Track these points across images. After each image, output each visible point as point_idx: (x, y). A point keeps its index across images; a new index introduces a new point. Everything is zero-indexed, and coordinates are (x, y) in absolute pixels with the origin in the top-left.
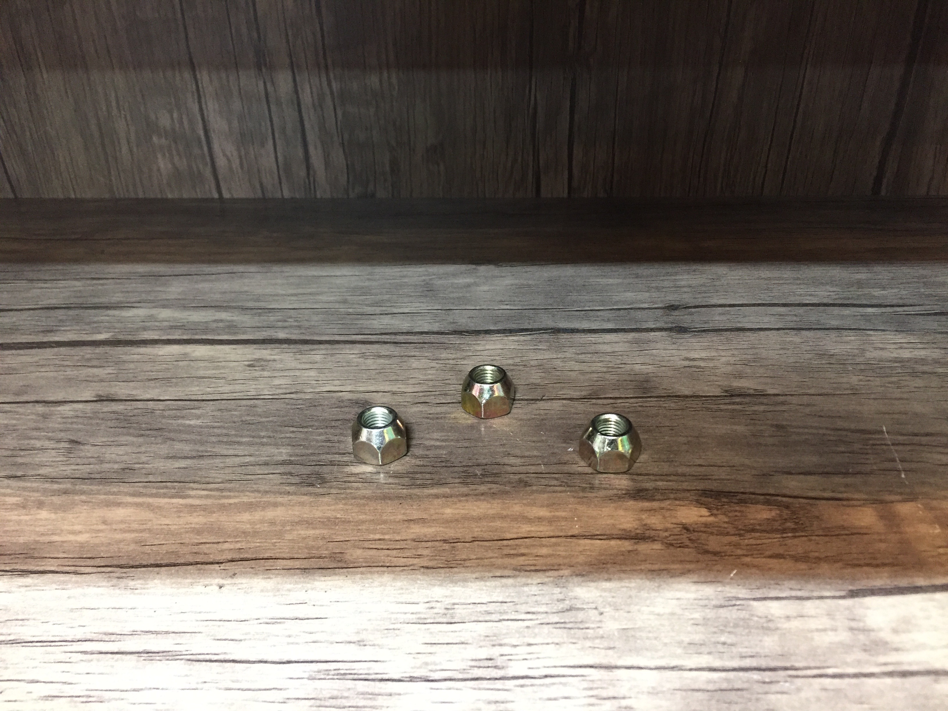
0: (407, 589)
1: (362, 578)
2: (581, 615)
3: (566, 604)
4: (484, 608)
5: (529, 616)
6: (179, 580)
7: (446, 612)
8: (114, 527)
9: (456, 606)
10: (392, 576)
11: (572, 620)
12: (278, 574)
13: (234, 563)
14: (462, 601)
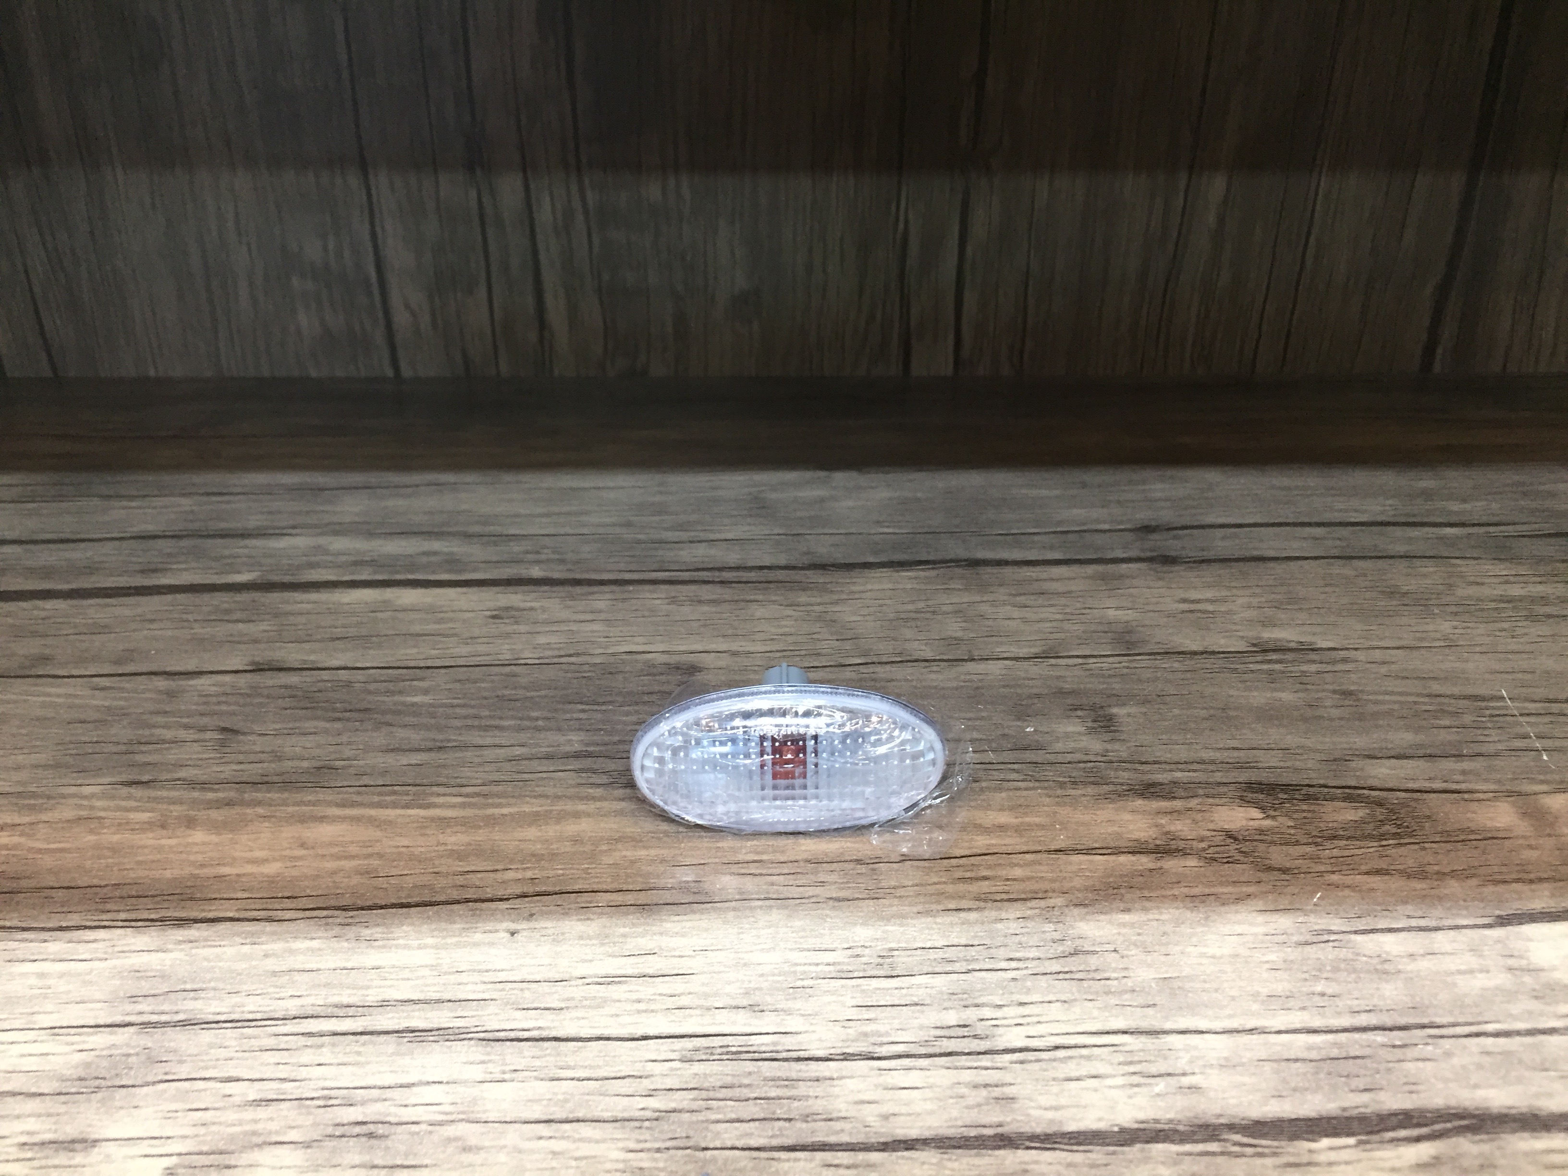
0: (812, 930)
1: (738, 917)
2: (1093, 961)
3: (1068, 946)
4: (940, 954)
5: (1014, 964)
6: (443, 925)
7: (880, 960)
8: (320, 852)
9: (896, 953)
10: (786, 912)
11: (1081, 968)
12: (602, 914)
13: (527, 899)
14: (903, 945)
